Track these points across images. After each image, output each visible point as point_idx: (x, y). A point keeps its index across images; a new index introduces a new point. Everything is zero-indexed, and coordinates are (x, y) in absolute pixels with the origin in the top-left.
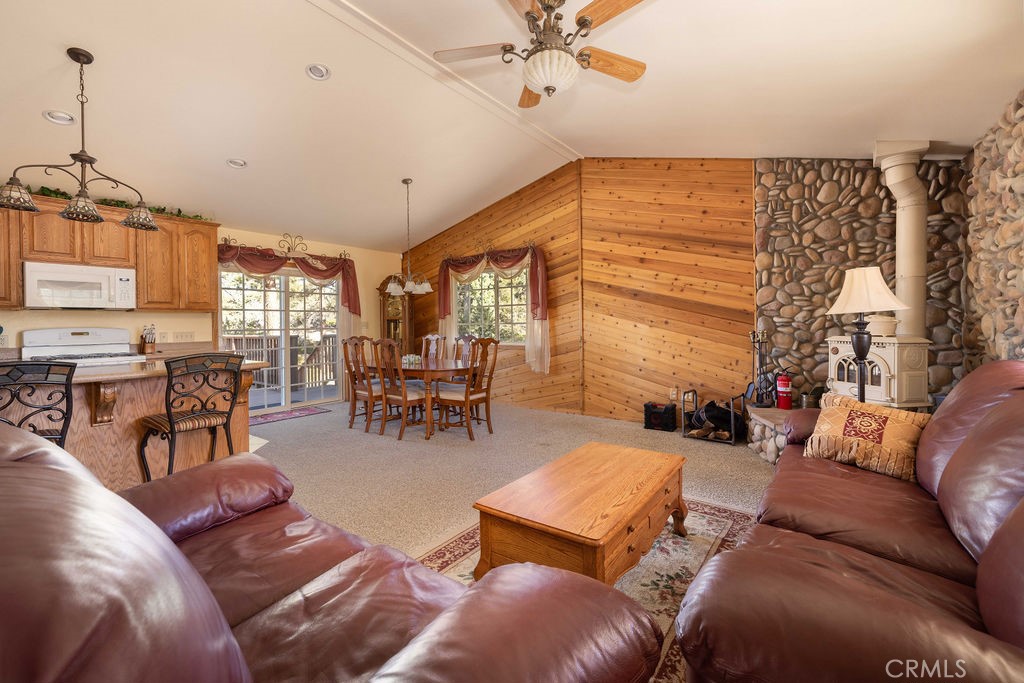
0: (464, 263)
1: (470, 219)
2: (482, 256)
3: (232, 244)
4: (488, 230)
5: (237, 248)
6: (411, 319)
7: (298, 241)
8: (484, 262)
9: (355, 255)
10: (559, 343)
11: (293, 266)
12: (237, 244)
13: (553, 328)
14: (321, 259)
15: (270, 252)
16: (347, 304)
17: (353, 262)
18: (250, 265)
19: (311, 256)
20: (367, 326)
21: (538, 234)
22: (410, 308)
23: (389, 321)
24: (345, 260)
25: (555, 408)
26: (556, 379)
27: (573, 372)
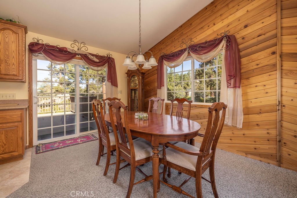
0: (173, 56)
1: (177, 30)
2: (185, 50)
3: (40, 42)
4: (188, 34)
5: (43, 45)
6: (142, 89)
7: (82, 45)
8: (186, 53)
9: (115, 55)
10: (251, 105)
11: (81, 59)
12: (44, 43)
13: (244, 94)
14: (96, 56)
15: (65, 49)
16: (110, 81)
17: (114, 59)
18: (53, 57)
19: (90, 54)
20: (121, 92)
21: (230, 27)
22: (142, 83)
23: (132, 90)
24: (109, 58)
25: (246, 154)
26: (246, 132)
27: (268, 129)
